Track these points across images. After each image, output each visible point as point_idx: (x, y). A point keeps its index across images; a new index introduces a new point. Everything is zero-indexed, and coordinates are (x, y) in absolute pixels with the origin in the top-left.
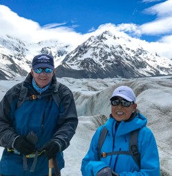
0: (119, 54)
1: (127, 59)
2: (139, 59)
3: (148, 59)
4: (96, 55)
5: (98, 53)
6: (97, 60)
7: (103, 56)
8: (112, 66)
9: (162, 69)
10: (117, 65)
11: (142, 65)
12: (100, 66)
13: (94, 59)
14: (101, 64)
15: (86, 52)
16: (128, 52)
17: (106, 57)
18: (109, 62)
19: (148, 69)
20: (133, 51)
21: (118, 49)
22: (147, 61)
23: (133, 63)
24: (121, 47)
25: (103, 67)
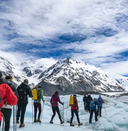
0: (81, 75)
1: (87, 78)
2: (95, 79)
3: (101, 79)
4: (66, 75)
5: (67, 73)
6: (67, 78)
7: (71, 75)
8: (78, 83)
9: (111, 86)
10: (81, 82)
11: (98, 83)
12: (69, 82)
13: (65, 77)
14: (70, 81)
15: (59, 72)
16: (87, 73)
17: (73, 76)
18: (75, 80)
19: (102, 86)
20: (90, 72)
21: (81, 71)
22: (101, 80)
23: (91, 81)
24: (82, 69)
25: (72, 83)
